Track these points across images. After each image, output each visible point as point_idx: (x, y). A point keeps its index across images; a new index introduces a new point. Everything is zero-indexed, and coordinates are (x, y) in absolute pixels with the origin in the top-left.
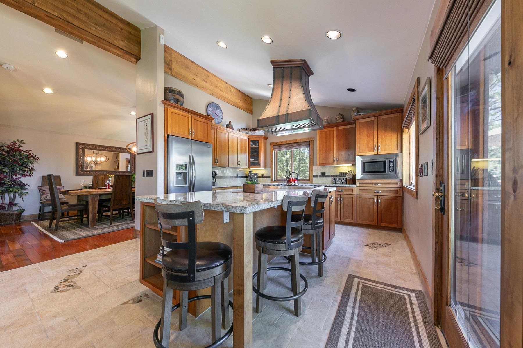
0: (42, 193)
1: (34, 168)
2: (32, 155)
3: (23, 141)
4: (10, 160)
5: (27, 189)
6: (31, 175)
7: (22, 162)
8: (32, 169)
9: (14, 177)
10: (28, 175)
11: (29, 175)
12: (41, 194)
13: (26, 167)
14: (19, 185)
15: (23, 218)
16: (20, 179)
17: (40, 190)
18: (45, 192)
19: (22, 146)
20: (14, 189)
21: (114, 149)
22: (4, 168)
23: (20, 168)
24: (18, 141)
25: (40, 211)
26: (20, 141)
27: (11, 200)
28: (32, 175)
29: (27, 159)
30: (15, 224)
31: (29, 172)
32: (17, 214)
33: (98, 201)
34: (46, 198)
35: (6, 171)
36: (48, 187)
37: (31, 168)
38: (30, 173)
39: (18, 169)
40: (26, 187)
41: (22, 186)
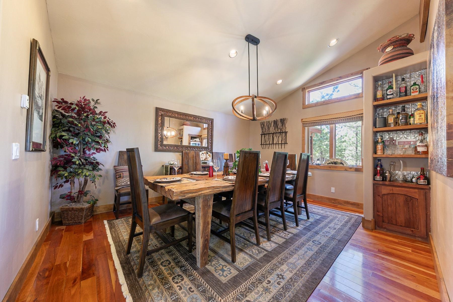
0: (118, 175)
1: (110, 140)
2: (107, 119)
3: (98, 101)
4: (79, 125)
5: (101, 169)
6: (106, 150)
7: (94, 130)
8: (107, 141)
9: (88, 152)
10: (103, 149)
11: (105, 149)
12: (118, 177)
13: (100, 137)
14: (92, 163)
15: (96, 211)
16: (94, 155)
17: (117, 172)
18: (122, 174)
19: (96, 108)
20: (85, 170)
21: (192, 118)
22: (71, 137)
23: (92, 138)
24: (93, 100)
25: (115, 201)
26: (95, 101)
27: (82, 187)
28: (108, 150)
29: (102, 125)
30: (85, 223)
31: (103, 145)
32: (88, 209)
33: (212, 207)
34: (123, 184)
35: (74, 143)
36: (126, 167)
37: (107, 139)
38: (105, 146)
39: (90, 140)
40: (100, 167)
41: (95, 165)
